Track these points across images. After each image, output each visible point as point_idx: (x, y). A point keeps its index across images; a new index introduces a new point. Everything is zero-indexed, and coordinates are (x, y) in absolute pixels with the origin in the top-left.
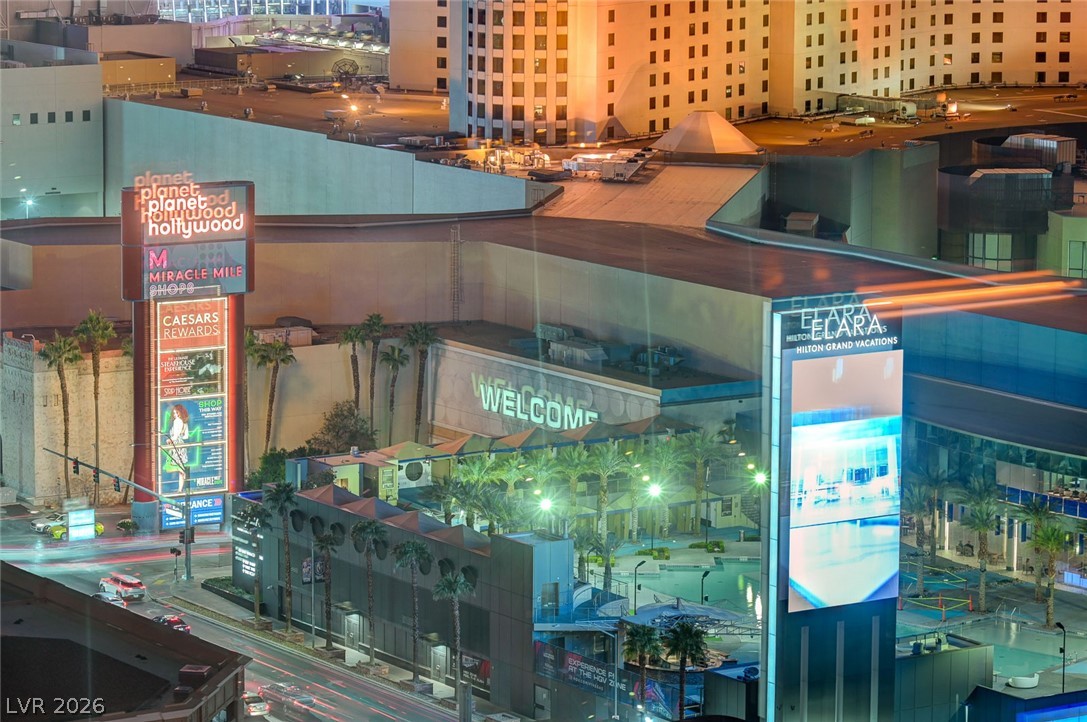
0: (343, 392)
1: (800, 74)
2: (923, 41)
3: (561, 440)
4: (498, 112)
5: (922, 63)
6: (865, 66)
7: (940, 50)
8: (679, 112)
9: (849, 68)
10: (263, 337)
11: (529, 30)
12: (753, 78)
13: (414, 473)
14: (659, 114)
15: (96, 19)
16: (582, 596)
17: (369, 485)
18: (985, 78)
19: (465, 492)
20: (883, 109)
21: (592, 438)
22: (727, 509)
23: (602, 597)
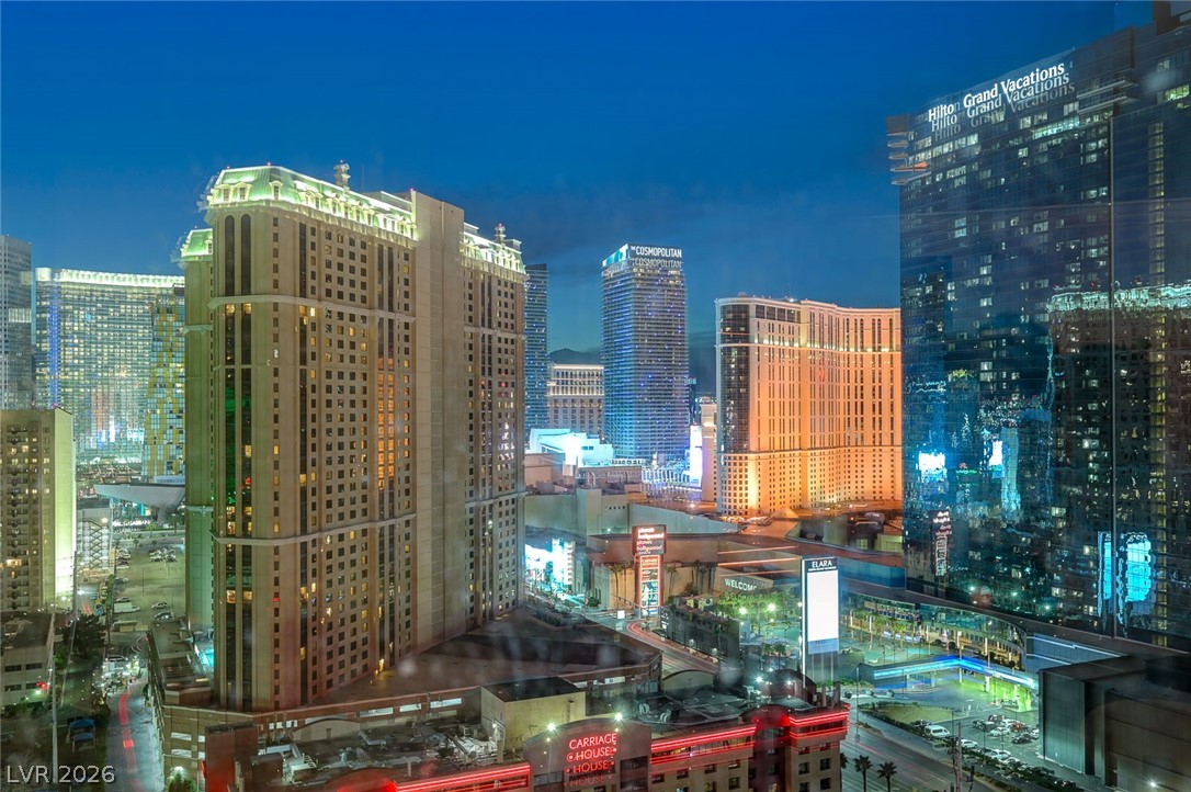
0: (689, 580)
1: (810, 497)
2: (842, 489)
3: (747, 593)
4: (730, 507)
5: (842, 493)
6: (827, 495)
7: (847, 491)
8: (777, 507)
9: (823, 495)
10: (669, 565)
11: (738, 486)
12: (797, 498)
13: (708, 602)
14: (772, 507)
15: (626, 483)
16: (753, 635)
17: (696, 605)
18: (859, 498)
19: (722, 608)
20: (832, 505)
21: (755, 593)
22: (791, 612)
23: (759, 636)
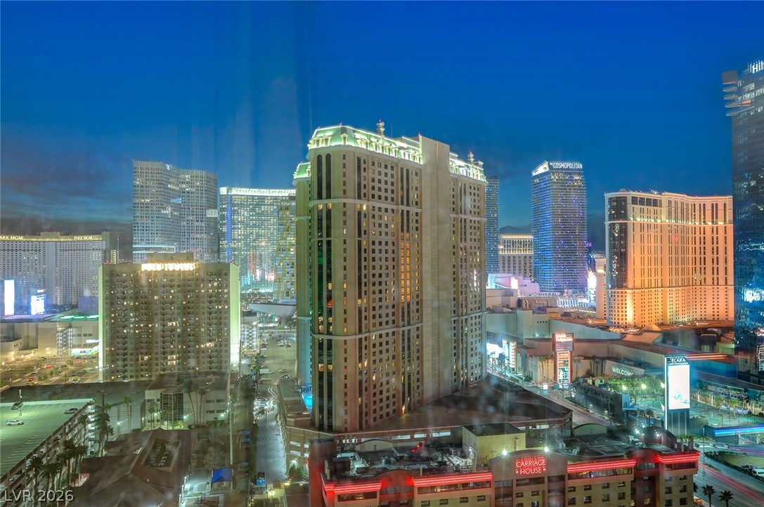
0: (589, 368)
1: (669, 317)
2: (691, 312)
3: (627, 377)
4: (615, 323)
5: (691, 316)
6: (680, 316)
7: (694, 314)
8: (647, 324)
9: (678, 317)
10: (576, 358)
11: (620, 309)
12: (660, 318)
13: (601, 381)
14: (643, 324)
15: (548, 307)
16: (631, 404)
17: (594, 383)
18: (703, 319)
19: (610, 386)
20: (684, 323)
21: (633, 377)
22: (657, 391)
23: (634, 404)
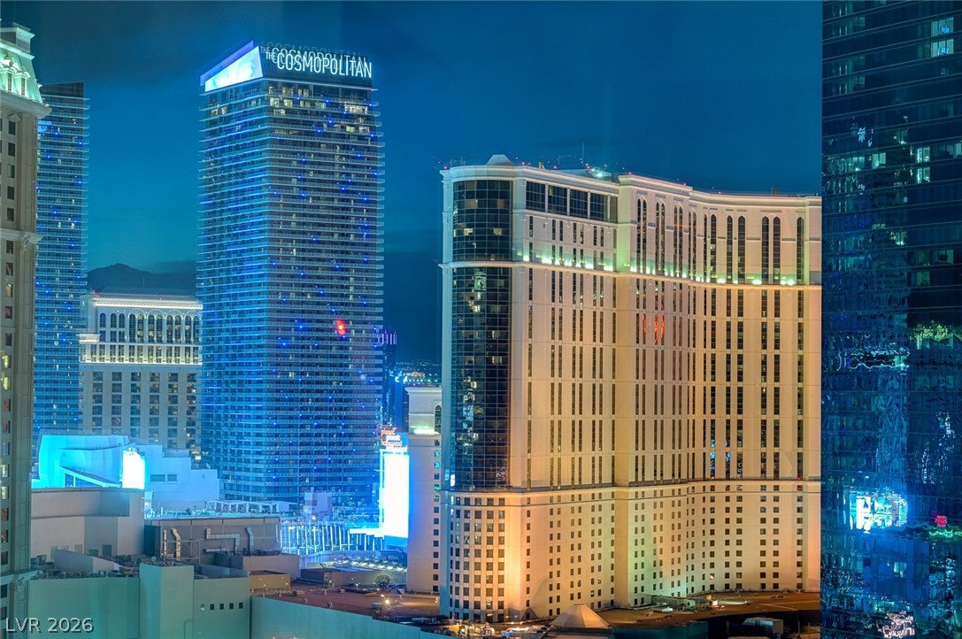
1: (631, 584)
2: (698, 566)
4: (466, 604)
5: (698, 578)
6: (667, 580)
7: (708, 571)
8: (565, 605)
9: (658, 581)
11: (484, 560)
12: (606, 586)
14: (555, 606)
15: (247, 552)
18: (733, 587)
20: (676, 603)
